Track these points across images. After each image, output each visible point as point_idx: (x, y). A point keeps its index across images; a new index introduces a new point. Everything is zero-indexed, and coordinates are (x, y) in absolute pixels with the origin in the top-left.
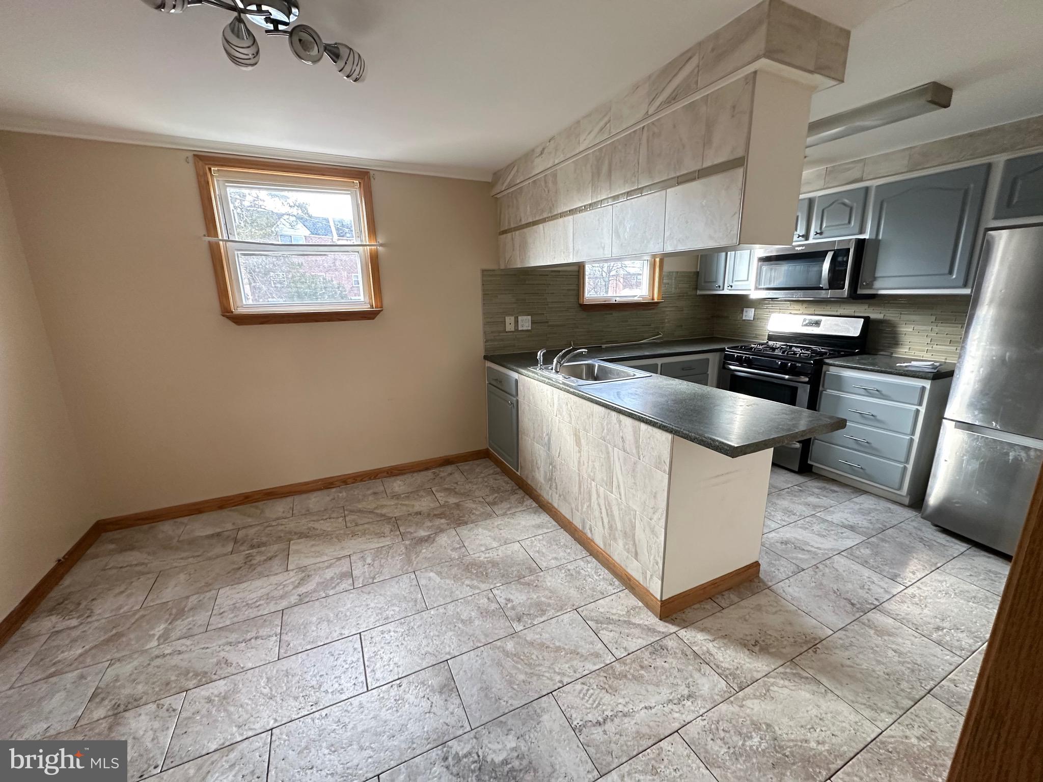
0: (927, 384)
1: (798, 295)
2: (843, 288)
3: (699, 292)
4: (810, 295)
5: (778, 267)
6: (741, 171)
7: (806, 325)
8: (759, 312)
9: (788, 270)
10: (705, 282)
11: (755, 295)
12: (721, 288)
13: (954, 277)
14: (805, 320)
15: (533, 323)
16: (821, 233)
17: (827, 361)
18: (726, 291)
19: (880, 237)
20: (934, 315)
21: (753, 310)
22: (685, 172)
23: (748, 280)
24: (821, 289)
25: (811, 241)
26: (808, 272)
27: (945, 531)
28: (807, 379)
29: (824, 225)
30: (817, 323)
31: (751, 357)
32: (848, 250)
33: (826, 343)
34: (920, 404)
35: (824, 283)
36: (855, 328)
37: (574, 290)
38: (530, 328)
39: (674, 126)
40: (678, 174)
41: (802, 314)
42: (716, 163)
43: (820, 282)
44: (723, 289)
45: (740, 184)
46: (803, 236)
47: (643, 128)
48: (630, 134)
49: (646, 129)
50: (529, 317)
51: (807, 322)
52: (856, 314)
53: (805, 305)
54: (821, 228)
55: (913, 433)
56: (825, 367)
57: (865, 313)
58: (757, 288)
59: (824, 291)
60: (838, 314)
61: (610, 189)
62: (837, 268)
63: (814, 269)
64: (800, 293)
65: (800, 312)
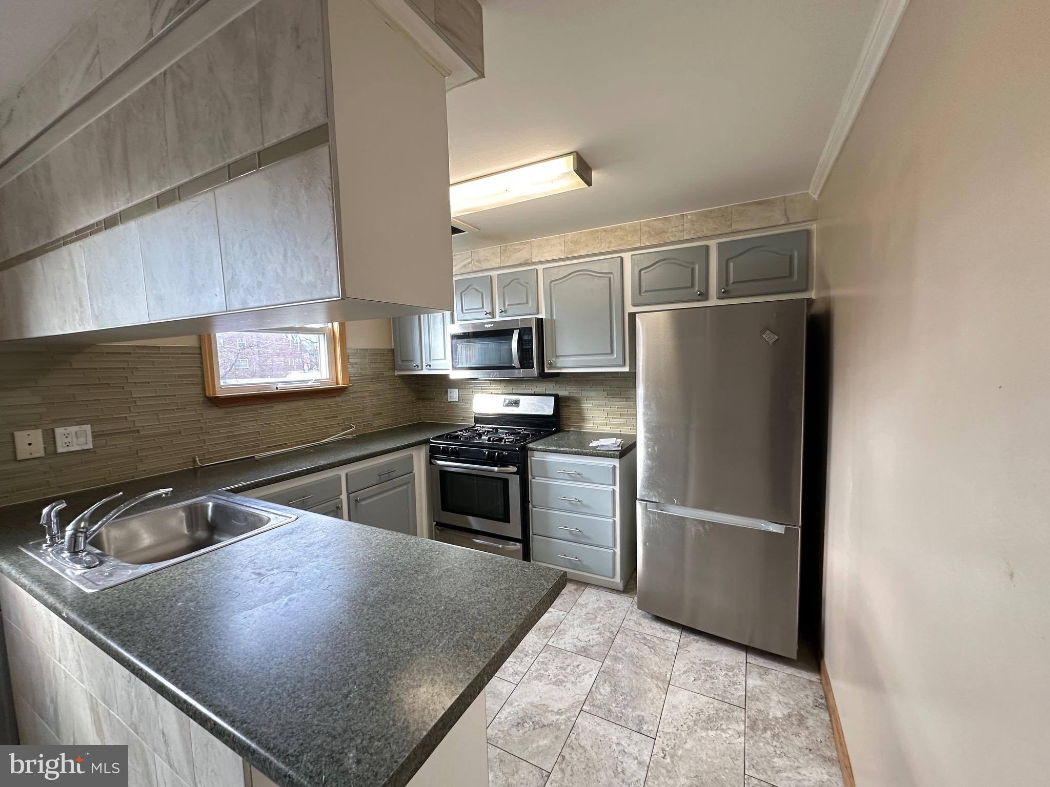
0: (616, 462)
1: (495, 374)
2: (532, 367)
3: (397, 373)
4: (506, 374)
5: (472, 345)
6: (324, 150)
7: (507, 405)
8: (463, 392)
9: (482, 348)
10: (403, 361)
11: (454, 375)
12: (420, 368)
13: (615, 356)
14: (505, 400)
15: (95, 436)
16: (505, 311)
17: (531, 445)
18: (425, 372)
19: (555, 318)
20: (606, 390)
21: (457, 390)
22: (238, 157)
23: (445, 359)
24: (514, 368)
25: (498, 319)
26: (500, 350)
27: (658, 619)
28: (515, 469)
29: (507, 304)
30: (517, 403)
31: (457, 448)
32: (531, 329)
33: (527, 423)
34: (614, 484)
35: (516, 362)
36: (549, 407)
37: (196, 376)
38: (90, 446)
39: (211, 70)
40: (229, 161)
41: (503, 394)
42: (283, 137)
43: (512, 361)
44: (422, 369)
45: (327, 179)
46: (490, 313)
47: (165, 73)
48: (146, 86)
49: (168, 76)
50: (88, 428)
51: (507, 402)
52: (548, 392)
53: (503, 384)
54: (504, 306)
55: (614, 516)
56: (529, 453)
57: (554, 390)
58: (454, 368)
59: (516, 371)
60: (532, 392)
61: (130, 190)
62: (524, 347)
63: (505, 347)
64: (496, 372)
65: (500, 392)
